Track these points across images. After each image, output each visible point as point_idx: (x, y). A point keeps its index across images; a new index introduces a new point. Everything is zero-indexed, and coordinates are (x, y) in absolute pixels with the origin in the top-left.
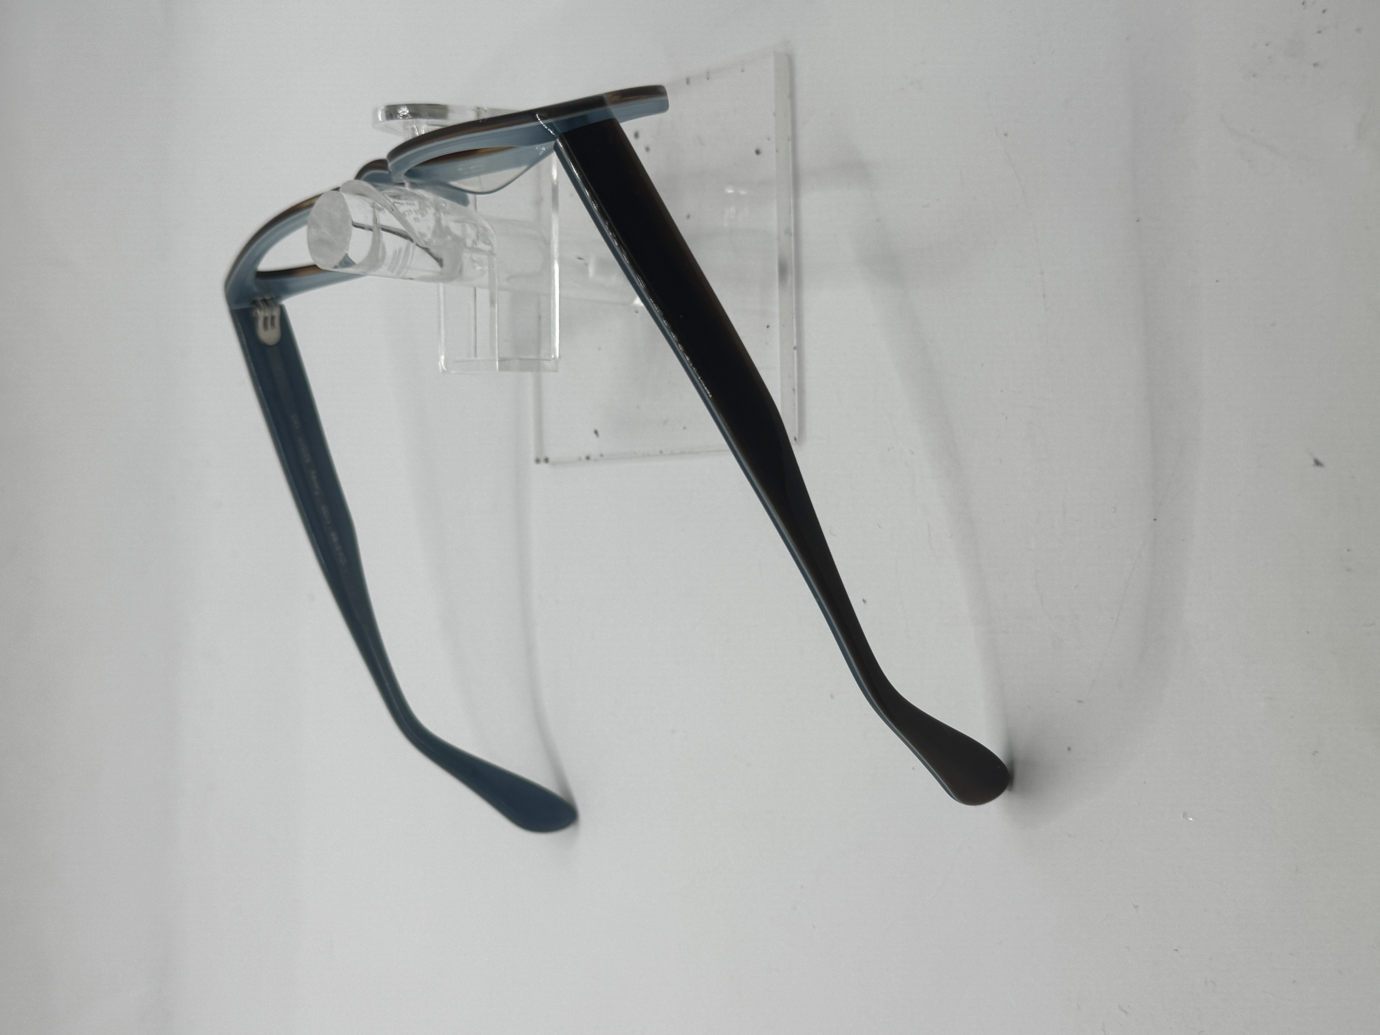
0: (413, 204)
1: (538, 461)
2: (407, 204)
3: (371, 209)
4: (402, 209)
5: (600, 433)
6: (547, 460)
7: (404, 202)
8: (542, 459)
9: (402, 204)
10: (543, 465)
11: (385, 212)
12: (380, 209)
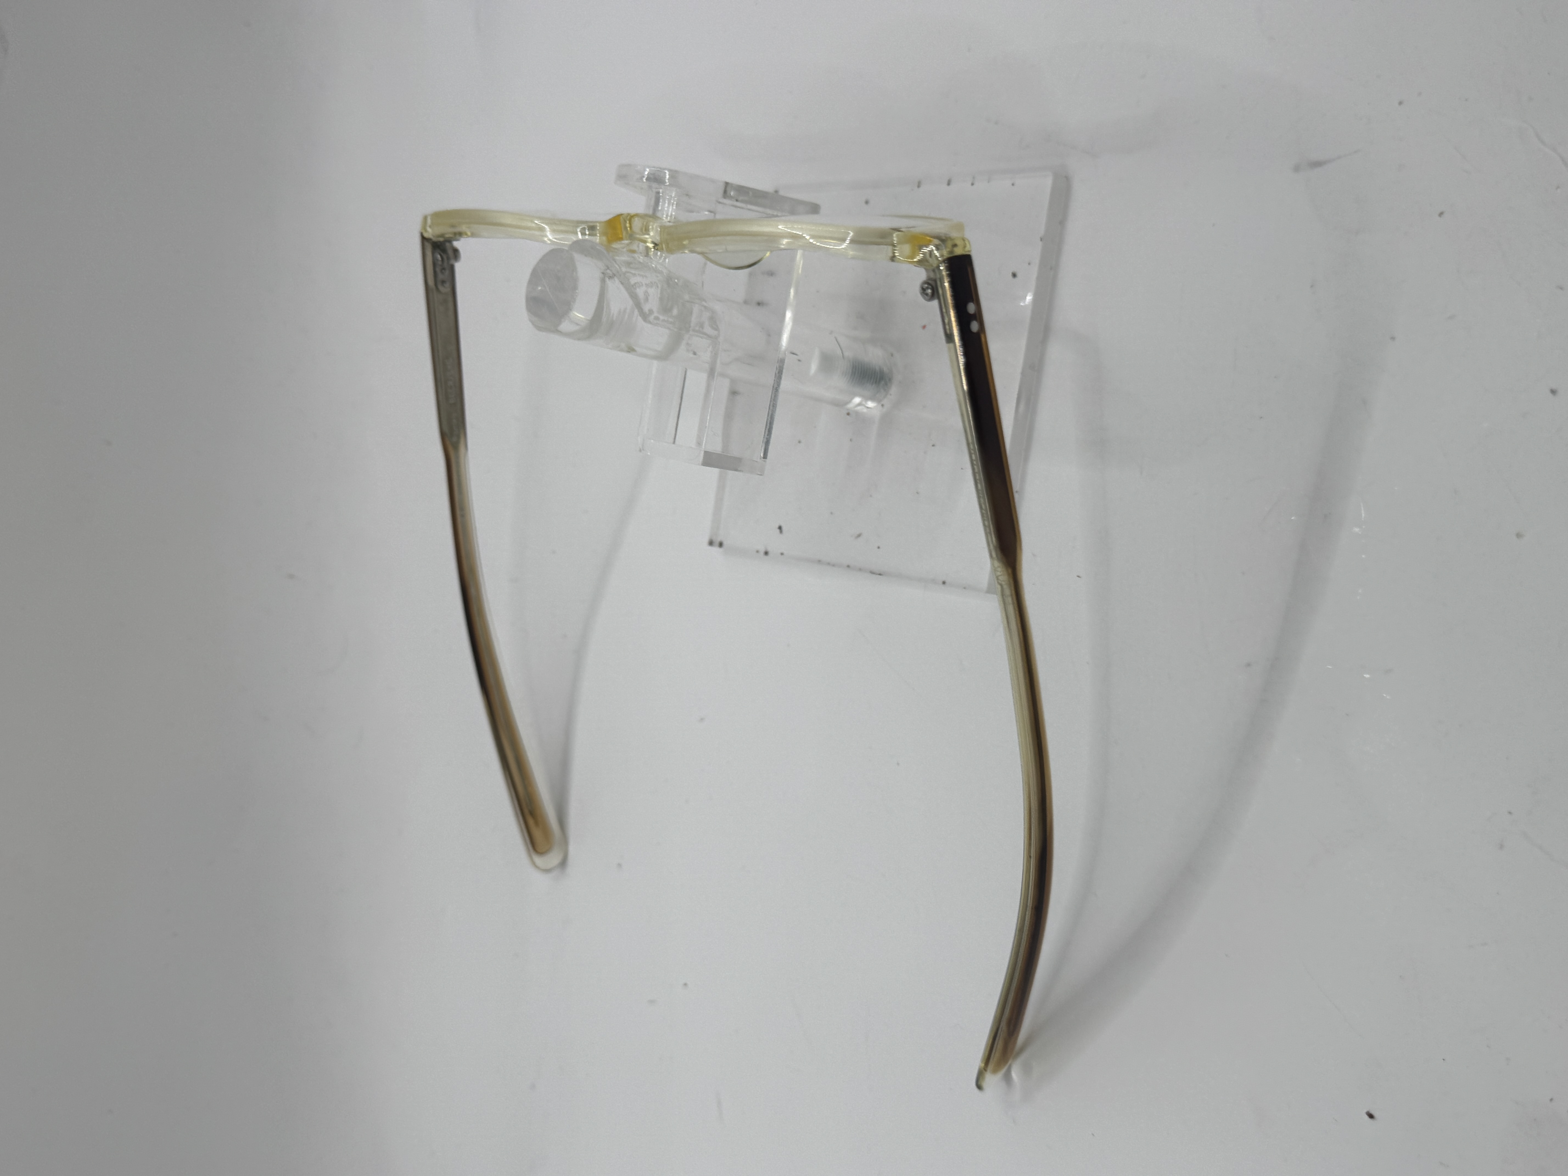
0: (646, 276)
1: (711, 543)
2: (639, 274)
3: (602, 275)
4: (633, 281)
5: (784, 528)
6: (721, 545)
7: (637, 272)
8: (717, 543)
9: (634, 275)
10: (715, 549)
11: (614, 280)
12: (610, 277)
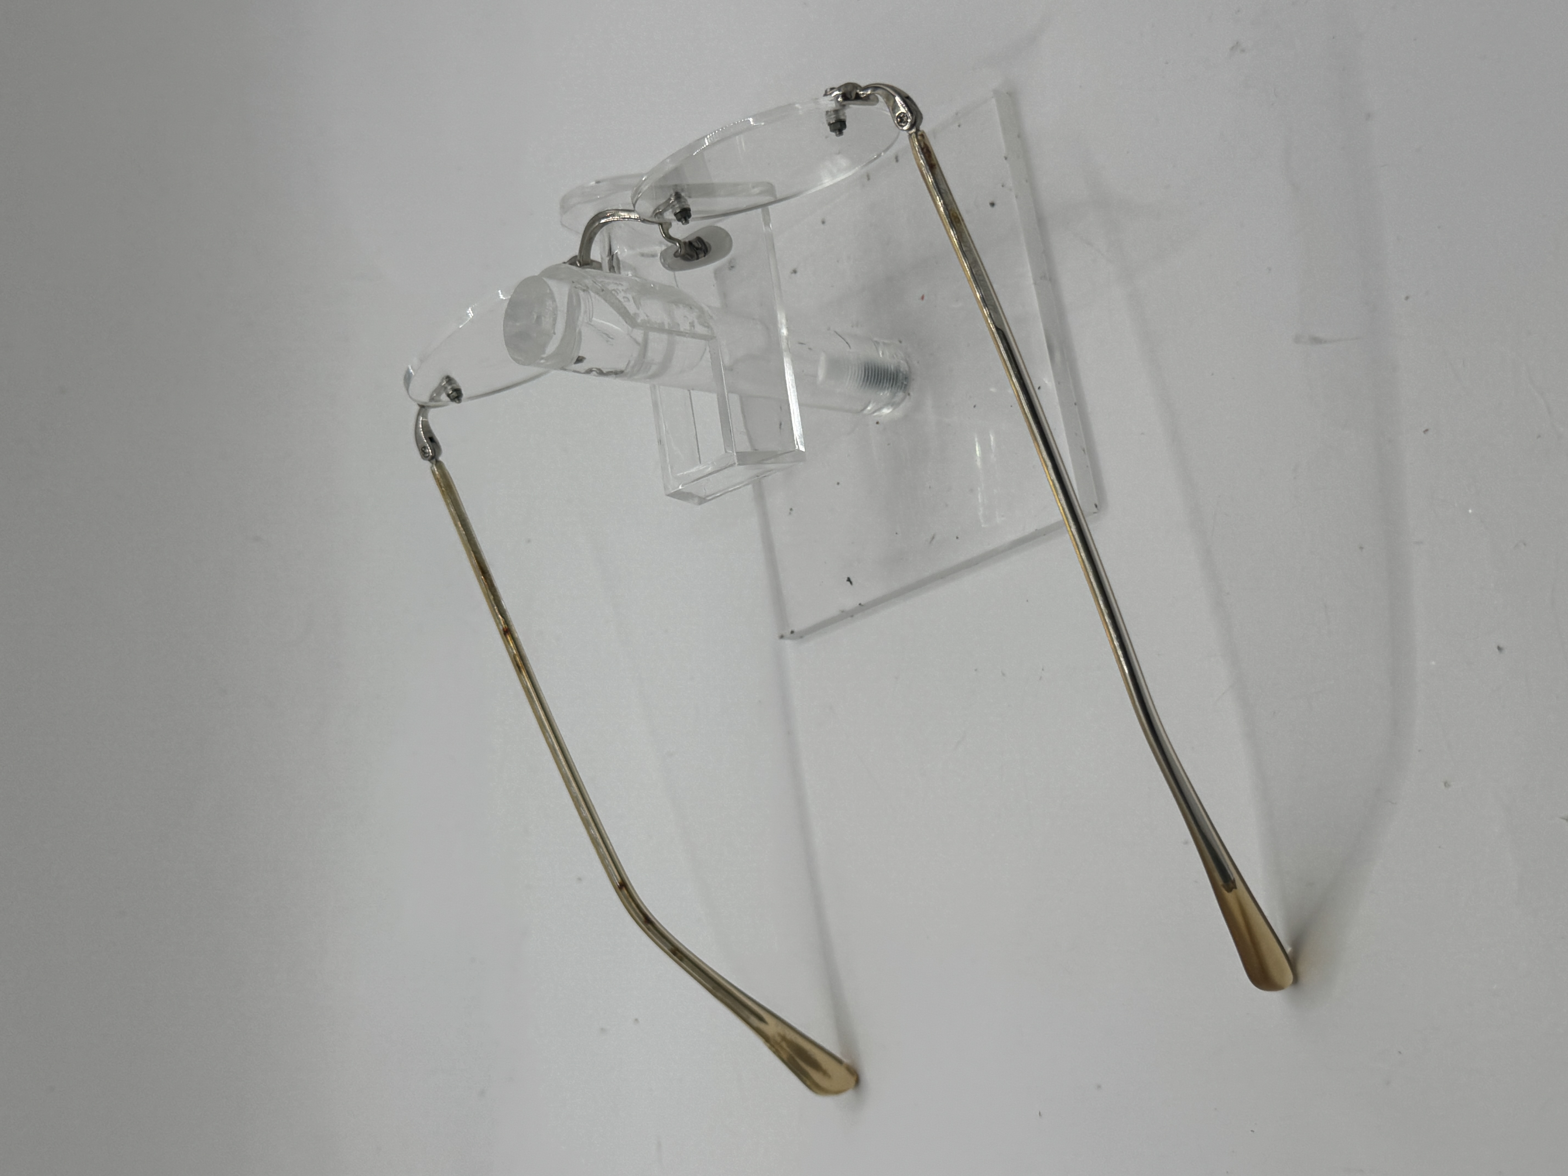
3: (573, 289)
5: (852, 580)
8: (787, 632)
10: (789, 641)
